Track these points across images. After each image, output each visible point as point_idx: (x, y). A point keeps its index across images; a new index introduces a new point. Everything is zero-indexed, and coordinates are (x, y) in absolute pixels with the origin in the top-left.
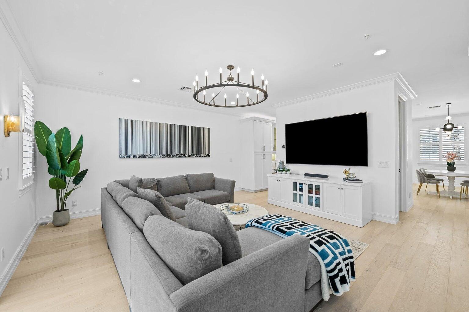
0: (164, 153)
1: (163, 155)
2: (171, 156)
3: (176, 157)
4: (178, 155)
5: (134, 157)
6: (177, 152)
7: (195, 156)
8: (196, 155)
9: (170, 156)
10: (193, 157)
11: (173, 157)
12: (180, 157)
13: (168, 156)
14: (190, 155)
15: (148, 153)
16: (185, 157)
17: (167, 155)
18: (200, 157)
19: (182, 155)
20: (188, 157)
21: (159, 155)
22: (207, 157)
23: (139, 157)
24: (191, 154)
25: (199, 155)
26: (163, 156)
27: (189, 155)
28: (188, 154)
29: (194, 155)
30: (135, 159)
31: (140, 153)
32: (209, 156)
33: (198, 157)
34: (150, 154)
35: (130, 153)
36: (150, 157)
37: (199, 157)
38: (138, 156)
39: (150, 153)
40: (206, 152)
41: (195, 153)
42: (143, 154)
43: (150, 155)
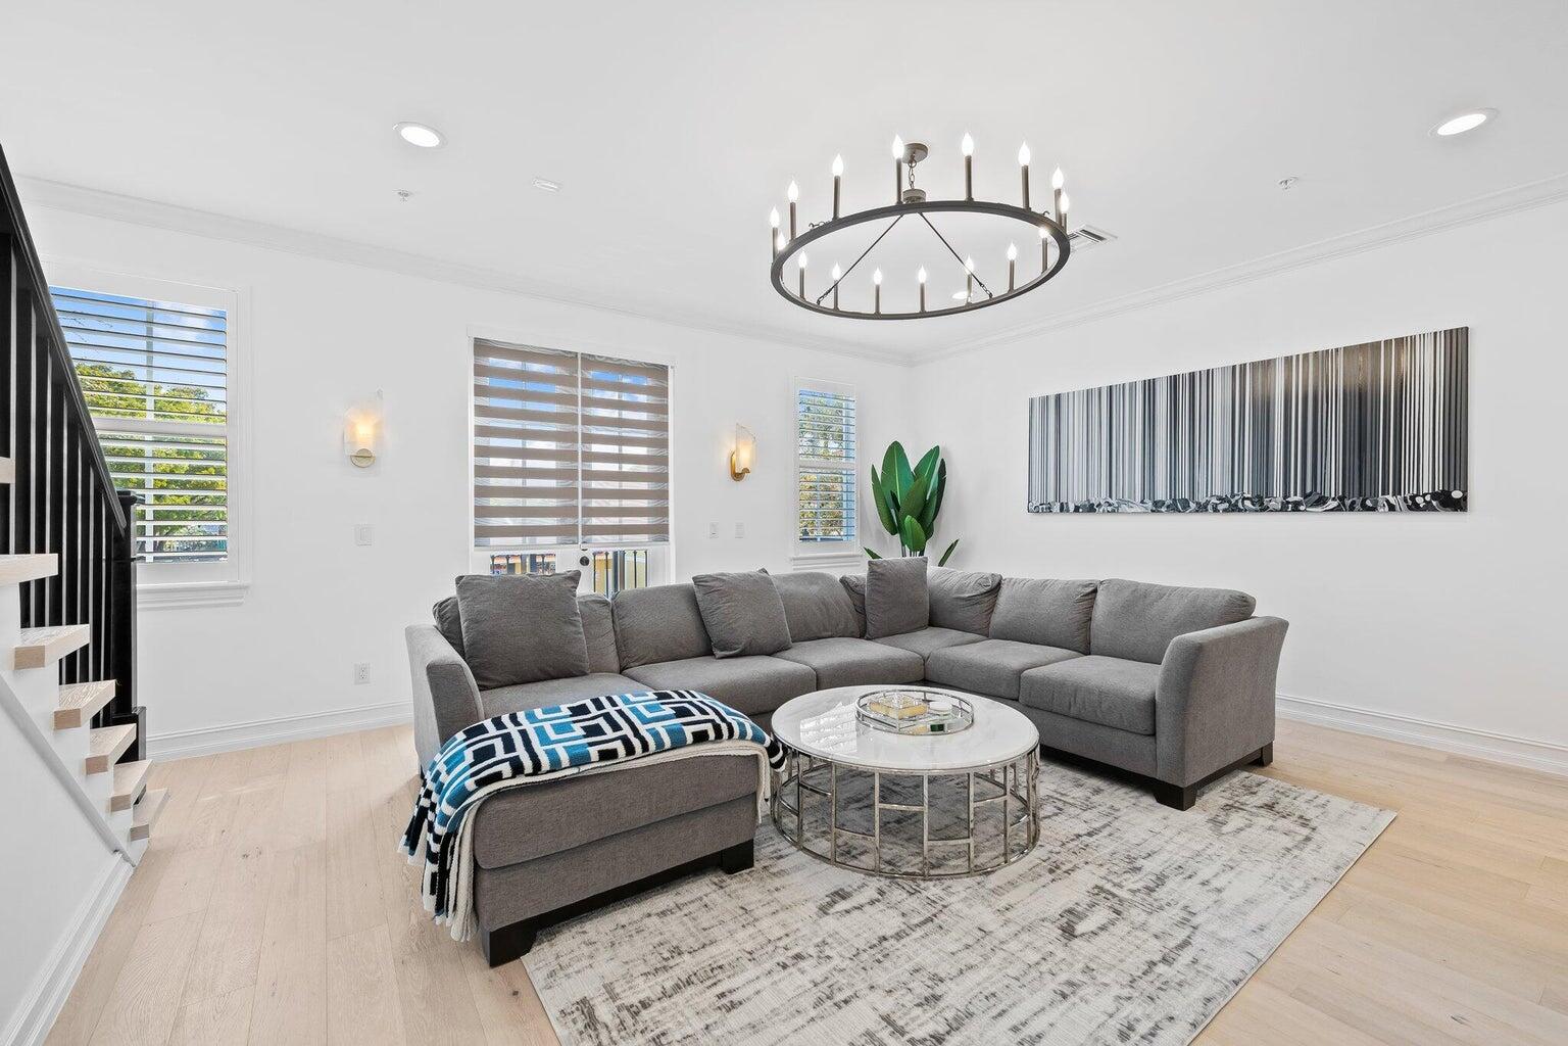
0: (1161, 494)
1: (1155, 503)
2: (1193, 506)
3: (1216, 510)
4: (1222, 500)
5: (1062, 510)
6: (1221, 487)
7: (1333, 504)
8: (1342, 499)
9: (1186, 505)
10: (1319, 509)
11: (1202, 508)
12: (1234, 508)
13: (1178, 506)
14: (1298, 498)
15: (1104, 495)
16: (1264, 509)
17: (1175, 500)
18: (1373, 509)
19: (1248, 503)
20: (1284, 509)
21: (1142, 502)
22: (1428, 507)
23: (1077, 509)
24: (1305, 496)
25: (1359, 495)
26: (1157, 506)
27: (1292, 499)
28: (1285, 497)
29: (1321, 501)
30: (1064, 517)
31: (1077, 496)
32: (1459, 505)
33: (1352, 508)
34: (1109, 500)
35: (1051, 499)
36: (1110, 509)
37: (1365, 508)
38: (1072, 508)
39: (1110, 496)
40: (1427, 478)
41: (1332, 486)
42: (1088, 500)
43: (1110, 505)
